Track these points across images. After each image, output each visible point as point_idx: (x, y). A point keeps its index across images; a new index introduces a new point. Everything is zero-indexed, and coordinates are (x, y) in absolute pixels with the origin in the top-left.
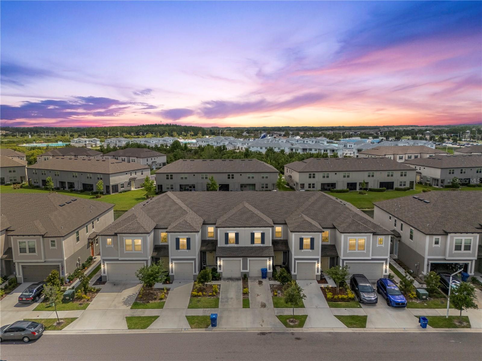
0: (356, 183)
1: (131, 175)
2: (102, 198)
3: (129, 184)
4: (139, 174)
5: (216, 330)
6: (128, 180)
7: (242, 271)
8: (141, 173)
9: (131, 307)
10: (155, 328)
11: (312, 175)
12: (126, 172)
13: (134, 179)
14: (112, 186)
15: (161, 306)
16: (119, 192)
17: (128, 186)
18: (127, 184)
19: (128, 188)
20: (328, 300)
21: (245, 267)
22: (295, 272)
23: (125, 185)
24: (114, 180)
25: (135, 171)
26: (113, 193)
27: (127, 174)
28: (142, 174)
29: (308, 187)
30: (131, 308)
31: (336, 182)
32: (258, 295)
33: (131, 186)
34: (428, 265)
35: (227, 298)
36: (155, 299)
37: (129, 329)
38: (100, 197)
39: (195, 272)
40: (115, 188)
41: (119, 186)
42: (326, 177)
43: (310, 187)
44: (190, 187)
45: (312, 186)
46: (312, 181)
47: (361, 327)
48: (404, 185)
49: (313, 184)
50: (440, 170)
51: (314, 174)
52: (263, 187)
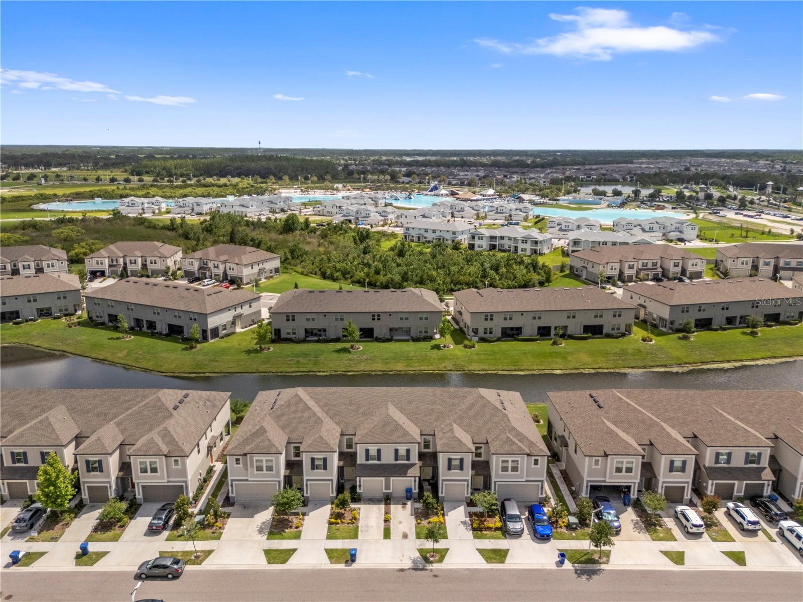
0: (550, 327)
1: (235, 311)
2: (197, 348)
3: (233, 323)
4: (246, 307)
5: (355, 566)
6: (231, 319)
7: (384, 491)
8: (248, 306)
9: (266, 537)
10: (294, 563)
11: (489, 316)
12: (228, 309)
13: (240, 316)
14: (211, 330)
15: (297, 536)
16: (220, 336)
17: (231, 327)
18: (231, 323)
19: (232, 330)
20: (474, 529)
21: (387, 487)
22: (442, 493)
23: (228, 327)
24: (213, 322)
25: (241, 305)
26: (212, 338)
27: (229, 310)
28: (250, 307)
29: (483, 333)
30: (267, 539)
31: (523, 326)
32: (400, 522)
33: (235, 325)
34: (587, 486)
35: (367, 526)
36: (291, 527)
37: (269, 563)
38: (195, 348)
39: (332, 493)
40: (215, 332)
41: (220, 329)
42: (508, 319)
43: (485, 333)
44: (320, 330)
45: (488, 331)
46: (489, 324)
47: (500, 563)
48: (618, 329)
49: (490, 329)
50: (669, 307)
51: (492, 316)
52: (421, 332)
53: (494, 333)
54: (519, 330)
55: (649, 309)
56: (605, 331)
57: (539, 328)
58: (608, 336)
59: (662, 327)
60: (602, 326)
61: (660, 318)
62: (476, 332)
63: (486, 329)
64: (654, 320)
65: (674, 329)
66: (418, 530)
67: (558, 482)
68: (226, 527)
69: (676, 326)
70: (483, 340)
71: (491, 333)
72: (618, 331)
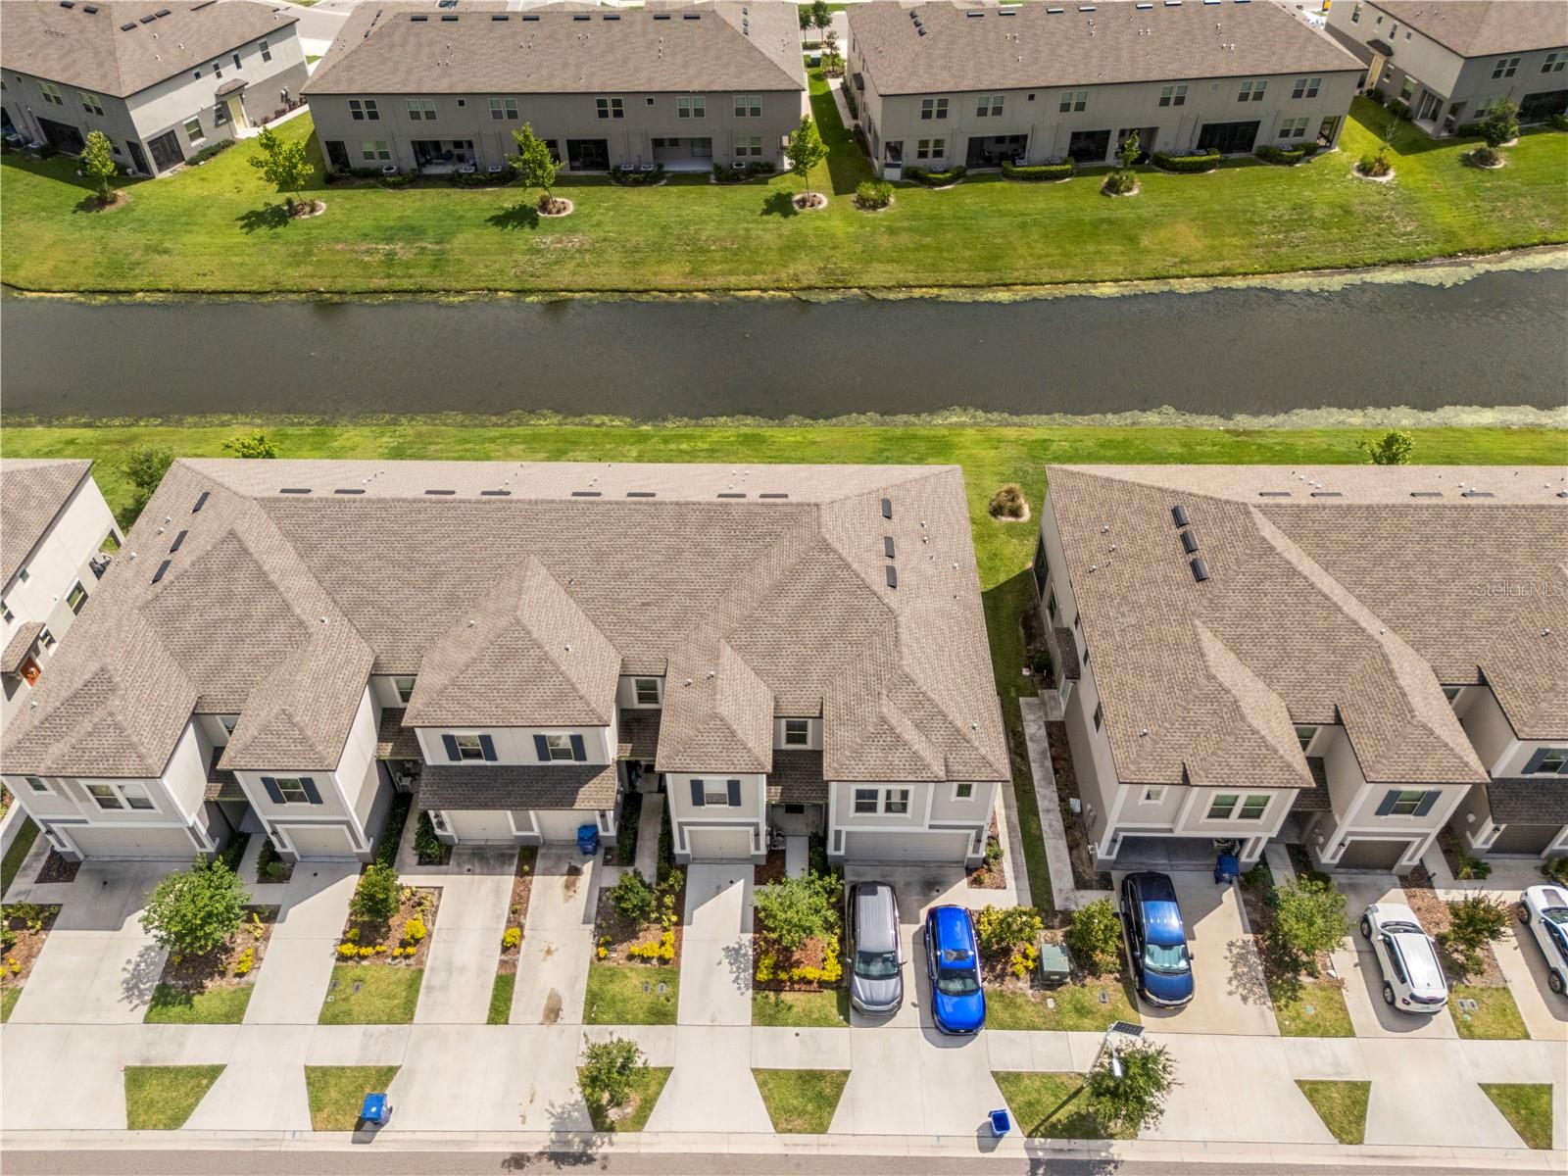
0: (1108, 133)
1: (219, 75)
2: (120, 204)
3: (222, 114)
4: (253, 62)
6: (210, 102)
7: (515, 833)
8: (259, 55)
10: (204, 1126)
11: (935, 104)
12: (195, 72)
13: (238, 90)
14: (151, 143)
16: (187, 158)
17: (217, 126)
18: (213, 116)
19: (221, 135)
20: (758, 985)
21: (524, 825)
22: (683, 847)
23: (207, 125)
24: (149, 120)
25: (235, 56)
26: (161, 167)
27: (198, 76)
28: (267, 57)
29: (916, 154)
30: (147, 1021)
31: (1029, 133)
33: (229, 119)
34: (1114, 841)
37: (131, 1126)
38: (113, 201)
39: (359, 846)
40: (167, 148)
41: (182, 137)
42: (990, 112)
43: (923, 155)
44: (458, 144)
45: (931, 149)
46: (934, 129)
47: (813, 1131)
48: (1300, 133)
49: (938, 143)
50: (1462, 61)
51: (943, 103)
52: (741, 152)
53: (945, 153)
54: (1019, 141)
55: (1398, 61)
56: (1262, 139)
57: (1076, 136)
58: (1269, 156)
59: (1424, 116)
60: (1255, 126)
61: (1425, 92)
62: (895, 150)
63: (924, 143)
64: (1406, 94)
65: (1456, 127)
66: (595, 988)
67: (1037, 775)
68: (38, 965)
69: (1466, 118)
70: (915, 178)
71: (938, 154)
72: (1299, 140)
